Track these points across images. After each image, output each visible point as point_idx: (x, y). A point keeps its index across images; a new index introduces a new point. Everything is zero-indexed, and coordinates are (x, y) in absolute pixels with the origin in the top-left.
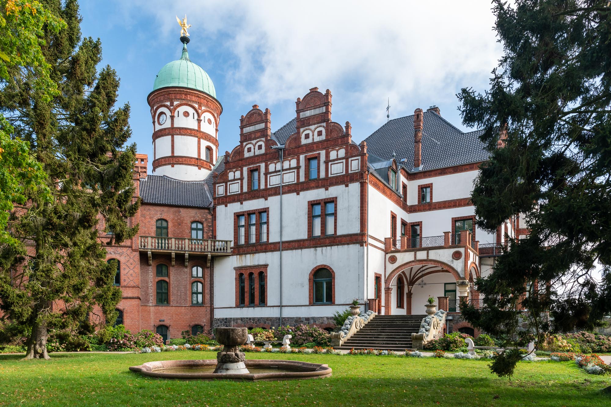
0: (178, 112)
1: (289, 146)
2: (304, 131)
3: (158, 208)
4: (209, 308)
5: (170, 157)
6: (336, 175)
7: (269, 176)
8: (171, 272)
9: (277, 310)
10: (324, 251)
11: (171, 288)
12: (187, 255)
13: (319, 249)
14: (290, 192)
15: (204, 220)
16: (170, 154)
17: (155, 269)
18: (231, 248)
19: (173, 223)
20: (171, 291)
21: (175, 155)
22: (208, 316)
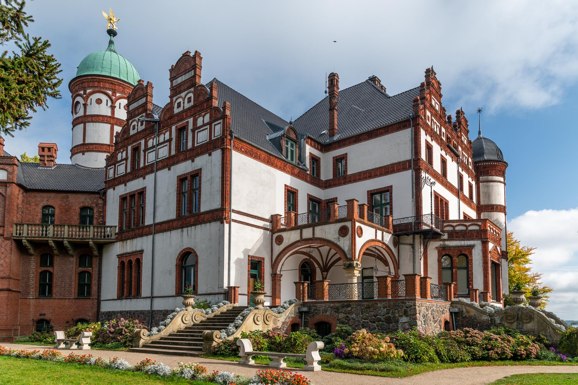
0: (91, 99)
1: (164, 117)
2: (176, 100)
3: (45, 195)
4: (96, 301)
5: (81, 145)
6: (201, 144)
7: (147, 153)
8: (55, 262)
9: (149, 301)
10: (189, 232)
11: (55, 279)
12: (66, 242)
13: (185, 230)
14: (163, 168)
15: (94, 205)
16: (82, 143)
17: (39, 259)
18: (116, 234)
19: (60, 209)
20: (54, 283)
21: (86, 142)
22: (95, 310)
